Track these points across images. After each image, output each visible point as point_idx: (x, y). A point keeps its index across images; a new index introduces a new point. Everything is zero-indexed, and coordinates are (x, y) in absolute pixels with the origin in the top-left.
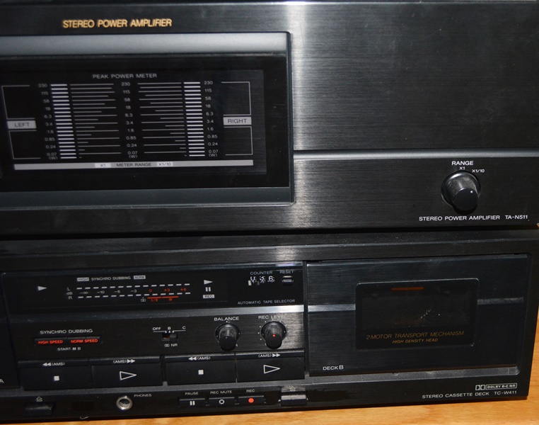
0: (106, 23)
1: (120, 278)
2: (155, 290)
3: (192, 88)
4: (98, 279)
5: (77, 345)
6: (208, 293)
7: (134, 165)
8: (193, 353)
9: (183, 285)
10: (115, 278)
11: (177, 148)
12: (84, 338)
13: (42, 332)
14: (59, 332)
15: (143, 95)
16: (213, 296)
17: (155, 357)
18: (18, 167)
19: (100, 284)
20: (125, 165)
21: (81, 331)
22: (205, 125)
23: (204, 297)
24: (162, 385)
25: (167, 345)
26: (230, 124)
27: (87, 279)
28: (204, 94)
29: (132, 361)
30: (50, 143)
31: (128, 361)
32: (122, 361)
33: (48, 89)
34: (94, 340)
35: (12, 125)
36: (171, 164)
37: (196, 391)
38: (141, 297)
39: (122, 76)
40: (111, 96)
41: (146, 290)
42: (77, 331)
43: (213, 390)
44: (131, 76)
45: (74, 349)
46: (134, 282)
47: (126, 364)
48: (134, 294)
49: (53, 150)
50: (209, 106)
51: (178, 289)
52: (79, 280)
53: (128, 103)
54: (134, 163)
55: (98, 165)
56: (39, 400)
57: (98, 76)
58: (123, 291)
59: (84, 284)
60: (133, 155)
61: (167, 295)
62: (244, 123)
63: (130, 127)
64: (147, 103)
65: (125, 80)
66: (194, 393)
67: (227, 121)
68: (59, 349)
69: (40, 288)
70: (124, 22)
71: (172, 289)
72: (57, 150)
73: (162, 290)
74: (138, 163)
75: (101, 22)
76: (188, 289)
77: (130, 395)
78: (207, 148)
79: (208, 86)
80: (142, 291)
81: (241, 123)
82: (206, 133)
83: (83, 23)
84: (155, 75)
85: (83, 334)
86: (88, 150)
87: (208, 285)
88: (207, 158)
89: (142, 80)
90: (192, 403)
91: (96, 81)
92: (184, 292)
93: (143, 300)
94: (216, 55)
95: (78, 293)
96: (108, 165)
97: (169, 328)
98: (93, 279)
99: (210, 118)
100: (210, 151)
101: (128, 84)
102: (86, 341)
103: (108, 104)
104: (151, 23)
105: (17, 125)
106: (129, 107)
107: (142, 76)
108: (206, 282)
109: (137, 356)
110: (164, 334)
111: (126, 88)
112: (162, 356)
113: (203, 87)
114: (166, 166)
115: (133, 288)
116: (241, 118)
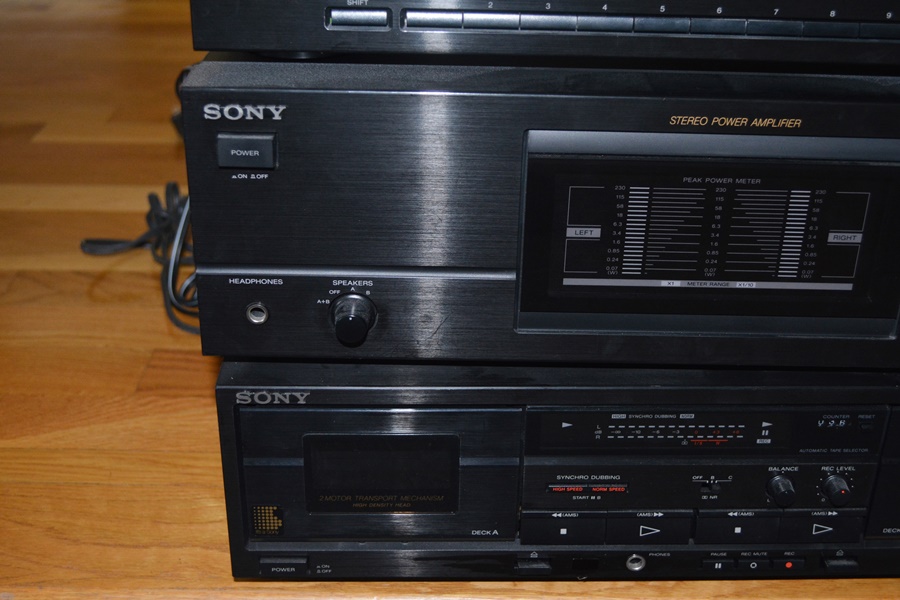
0: (722, 121)
1: (663, 416)
2: (701, 432)
3: (800, 198)
4: (637, 416)
5: (596, 494)
6: (765, 437)
7: (708, 284)
8: (733, 507)
9: (737, 426)
10: (657, 416)
11: (765, 267)
12: (608, 486)
13: (559, 477)
14: (579, 477)
15: (739, 204)
16: (769, 441)
17: (688, 511)
18: (567, 282)
19: (637, 422)
20: (697, 284)
21: (607, 477)
22: (806, 241)
23: (758, 441)
24: (687, 543)
25: (705, 497)
26: (836, 241)
27: (624, 416)
28: (812, 204)
29: (660, 515)
30: (613, 255)
31: (655, 515)
32: (649, 515)
33: (626, 193)
34: (621, 488)
35: (571, 232)
36: (754, 285)
37: (724, 552)
38: (682, 439)
39: (719, 181)
40: (700, 203)
41: (691, 432)
42: (602, 477)
43: (744, 552)
44: (730, 180)
45: (593, 498)
46: (678, 421)
47: (653, 517)
48: (676, 435)
49: (615, 264)
50: (815, 219)
51: (730, 431)
52: (614, 416)
53: (718, 213)
54: (708, 282)
55: (664, 283)
56: (534, 555)
57: (689, 180)
58: (664, 432)
59: (618, 422)
60: (710, 273)
61: (715, 438)
62: (852, 241)
63: (715, 239)
64: (742, 213)
65: (721, 185)
66: (722, 554)
67: (832, 238)
68: (574, 498)
69: (565, 425)
70: (745, 121)
71: (722, 432)
72: (620, 265)
73: (710, 432)
74: (714, 282)
75: (717, 120)
76: (742, 431)
77: (644, 554)
78: (801, 267)
79: (819, 197)
80: (685, 432)
81: (849, 241)
82: (804, 249)
83: (694, 121)
84: (758, 181)
85: (609, 482)
86: (656, 265)
87: (766, 428)
88: (799, 279)
89: (741, 186)
90: (718, 566)
91: (687, 185)
92: (735, 435)
93: (685, 443)
94: (844, 162)
95: (608, 432)
96: (677, 284)
97: (713, 477)
98: (630, 416)
99: (813, 233)
100: (804, 272)
101: (723, 190)
102: (611, 490)
103: (694, 212)
104: (776, 123)
105: (578, 232)
106: (718, 217)
107: (743, 181)
108: (765, 424)
109: (665, 508)
110: (704, 485)
111: (721, 194)
112: (696, 509)
113: (813, 196)
114: (747, 286)
115: (677, 428)
116: (850, 235)
